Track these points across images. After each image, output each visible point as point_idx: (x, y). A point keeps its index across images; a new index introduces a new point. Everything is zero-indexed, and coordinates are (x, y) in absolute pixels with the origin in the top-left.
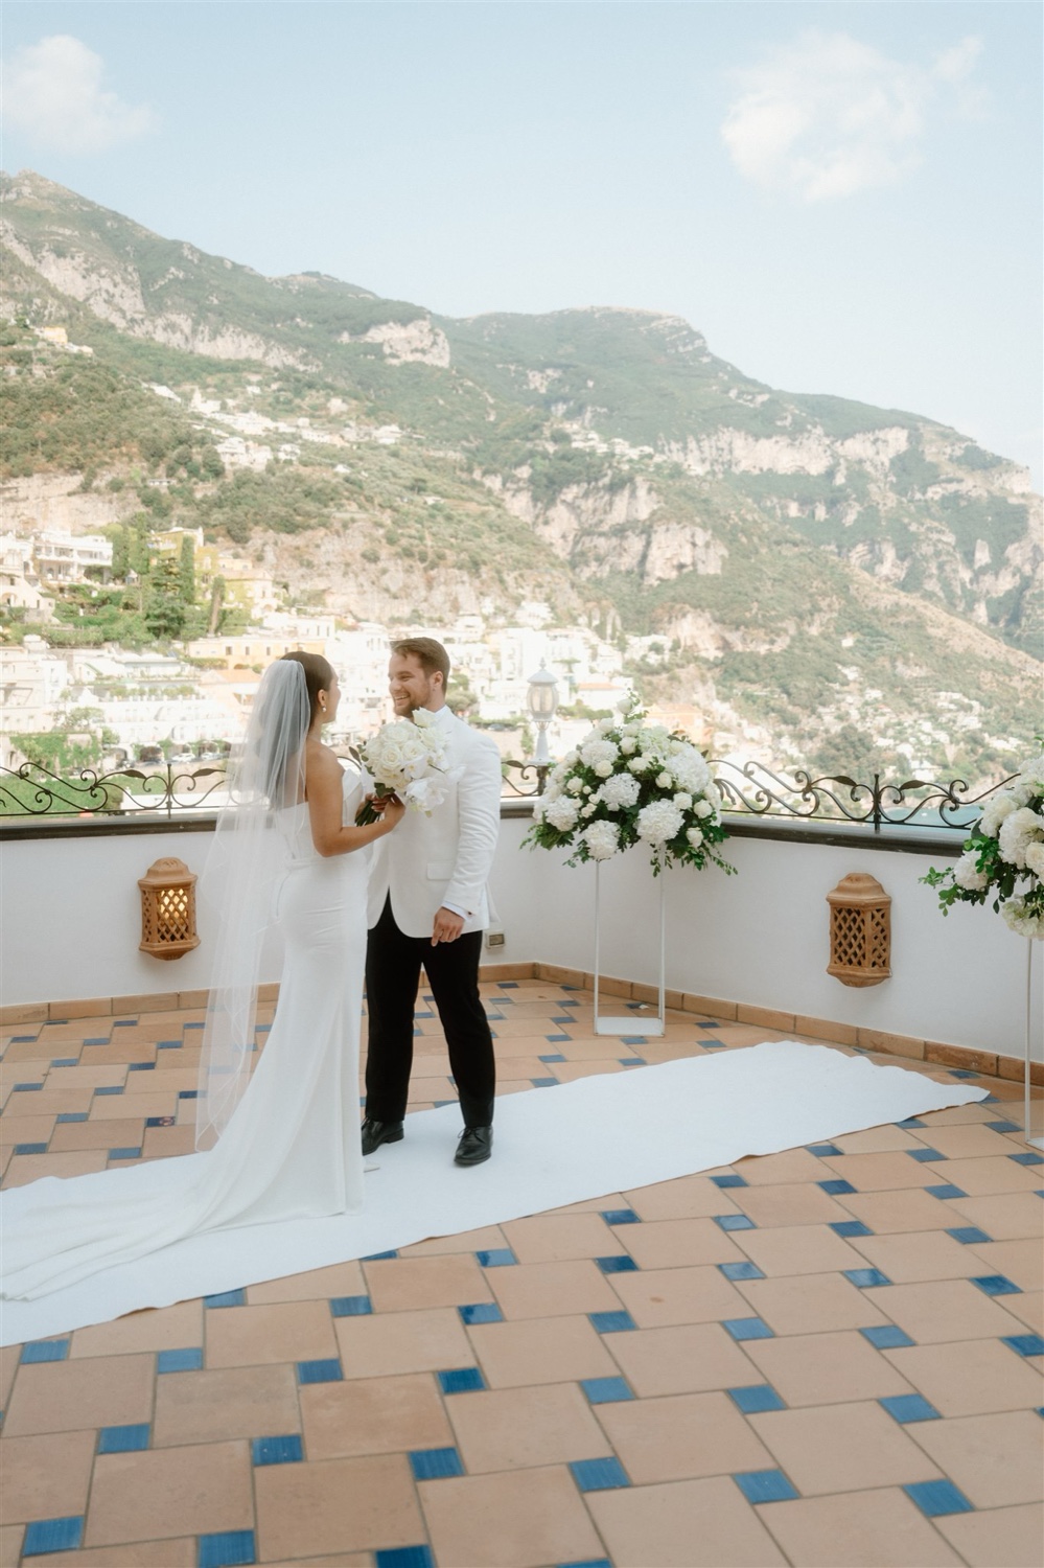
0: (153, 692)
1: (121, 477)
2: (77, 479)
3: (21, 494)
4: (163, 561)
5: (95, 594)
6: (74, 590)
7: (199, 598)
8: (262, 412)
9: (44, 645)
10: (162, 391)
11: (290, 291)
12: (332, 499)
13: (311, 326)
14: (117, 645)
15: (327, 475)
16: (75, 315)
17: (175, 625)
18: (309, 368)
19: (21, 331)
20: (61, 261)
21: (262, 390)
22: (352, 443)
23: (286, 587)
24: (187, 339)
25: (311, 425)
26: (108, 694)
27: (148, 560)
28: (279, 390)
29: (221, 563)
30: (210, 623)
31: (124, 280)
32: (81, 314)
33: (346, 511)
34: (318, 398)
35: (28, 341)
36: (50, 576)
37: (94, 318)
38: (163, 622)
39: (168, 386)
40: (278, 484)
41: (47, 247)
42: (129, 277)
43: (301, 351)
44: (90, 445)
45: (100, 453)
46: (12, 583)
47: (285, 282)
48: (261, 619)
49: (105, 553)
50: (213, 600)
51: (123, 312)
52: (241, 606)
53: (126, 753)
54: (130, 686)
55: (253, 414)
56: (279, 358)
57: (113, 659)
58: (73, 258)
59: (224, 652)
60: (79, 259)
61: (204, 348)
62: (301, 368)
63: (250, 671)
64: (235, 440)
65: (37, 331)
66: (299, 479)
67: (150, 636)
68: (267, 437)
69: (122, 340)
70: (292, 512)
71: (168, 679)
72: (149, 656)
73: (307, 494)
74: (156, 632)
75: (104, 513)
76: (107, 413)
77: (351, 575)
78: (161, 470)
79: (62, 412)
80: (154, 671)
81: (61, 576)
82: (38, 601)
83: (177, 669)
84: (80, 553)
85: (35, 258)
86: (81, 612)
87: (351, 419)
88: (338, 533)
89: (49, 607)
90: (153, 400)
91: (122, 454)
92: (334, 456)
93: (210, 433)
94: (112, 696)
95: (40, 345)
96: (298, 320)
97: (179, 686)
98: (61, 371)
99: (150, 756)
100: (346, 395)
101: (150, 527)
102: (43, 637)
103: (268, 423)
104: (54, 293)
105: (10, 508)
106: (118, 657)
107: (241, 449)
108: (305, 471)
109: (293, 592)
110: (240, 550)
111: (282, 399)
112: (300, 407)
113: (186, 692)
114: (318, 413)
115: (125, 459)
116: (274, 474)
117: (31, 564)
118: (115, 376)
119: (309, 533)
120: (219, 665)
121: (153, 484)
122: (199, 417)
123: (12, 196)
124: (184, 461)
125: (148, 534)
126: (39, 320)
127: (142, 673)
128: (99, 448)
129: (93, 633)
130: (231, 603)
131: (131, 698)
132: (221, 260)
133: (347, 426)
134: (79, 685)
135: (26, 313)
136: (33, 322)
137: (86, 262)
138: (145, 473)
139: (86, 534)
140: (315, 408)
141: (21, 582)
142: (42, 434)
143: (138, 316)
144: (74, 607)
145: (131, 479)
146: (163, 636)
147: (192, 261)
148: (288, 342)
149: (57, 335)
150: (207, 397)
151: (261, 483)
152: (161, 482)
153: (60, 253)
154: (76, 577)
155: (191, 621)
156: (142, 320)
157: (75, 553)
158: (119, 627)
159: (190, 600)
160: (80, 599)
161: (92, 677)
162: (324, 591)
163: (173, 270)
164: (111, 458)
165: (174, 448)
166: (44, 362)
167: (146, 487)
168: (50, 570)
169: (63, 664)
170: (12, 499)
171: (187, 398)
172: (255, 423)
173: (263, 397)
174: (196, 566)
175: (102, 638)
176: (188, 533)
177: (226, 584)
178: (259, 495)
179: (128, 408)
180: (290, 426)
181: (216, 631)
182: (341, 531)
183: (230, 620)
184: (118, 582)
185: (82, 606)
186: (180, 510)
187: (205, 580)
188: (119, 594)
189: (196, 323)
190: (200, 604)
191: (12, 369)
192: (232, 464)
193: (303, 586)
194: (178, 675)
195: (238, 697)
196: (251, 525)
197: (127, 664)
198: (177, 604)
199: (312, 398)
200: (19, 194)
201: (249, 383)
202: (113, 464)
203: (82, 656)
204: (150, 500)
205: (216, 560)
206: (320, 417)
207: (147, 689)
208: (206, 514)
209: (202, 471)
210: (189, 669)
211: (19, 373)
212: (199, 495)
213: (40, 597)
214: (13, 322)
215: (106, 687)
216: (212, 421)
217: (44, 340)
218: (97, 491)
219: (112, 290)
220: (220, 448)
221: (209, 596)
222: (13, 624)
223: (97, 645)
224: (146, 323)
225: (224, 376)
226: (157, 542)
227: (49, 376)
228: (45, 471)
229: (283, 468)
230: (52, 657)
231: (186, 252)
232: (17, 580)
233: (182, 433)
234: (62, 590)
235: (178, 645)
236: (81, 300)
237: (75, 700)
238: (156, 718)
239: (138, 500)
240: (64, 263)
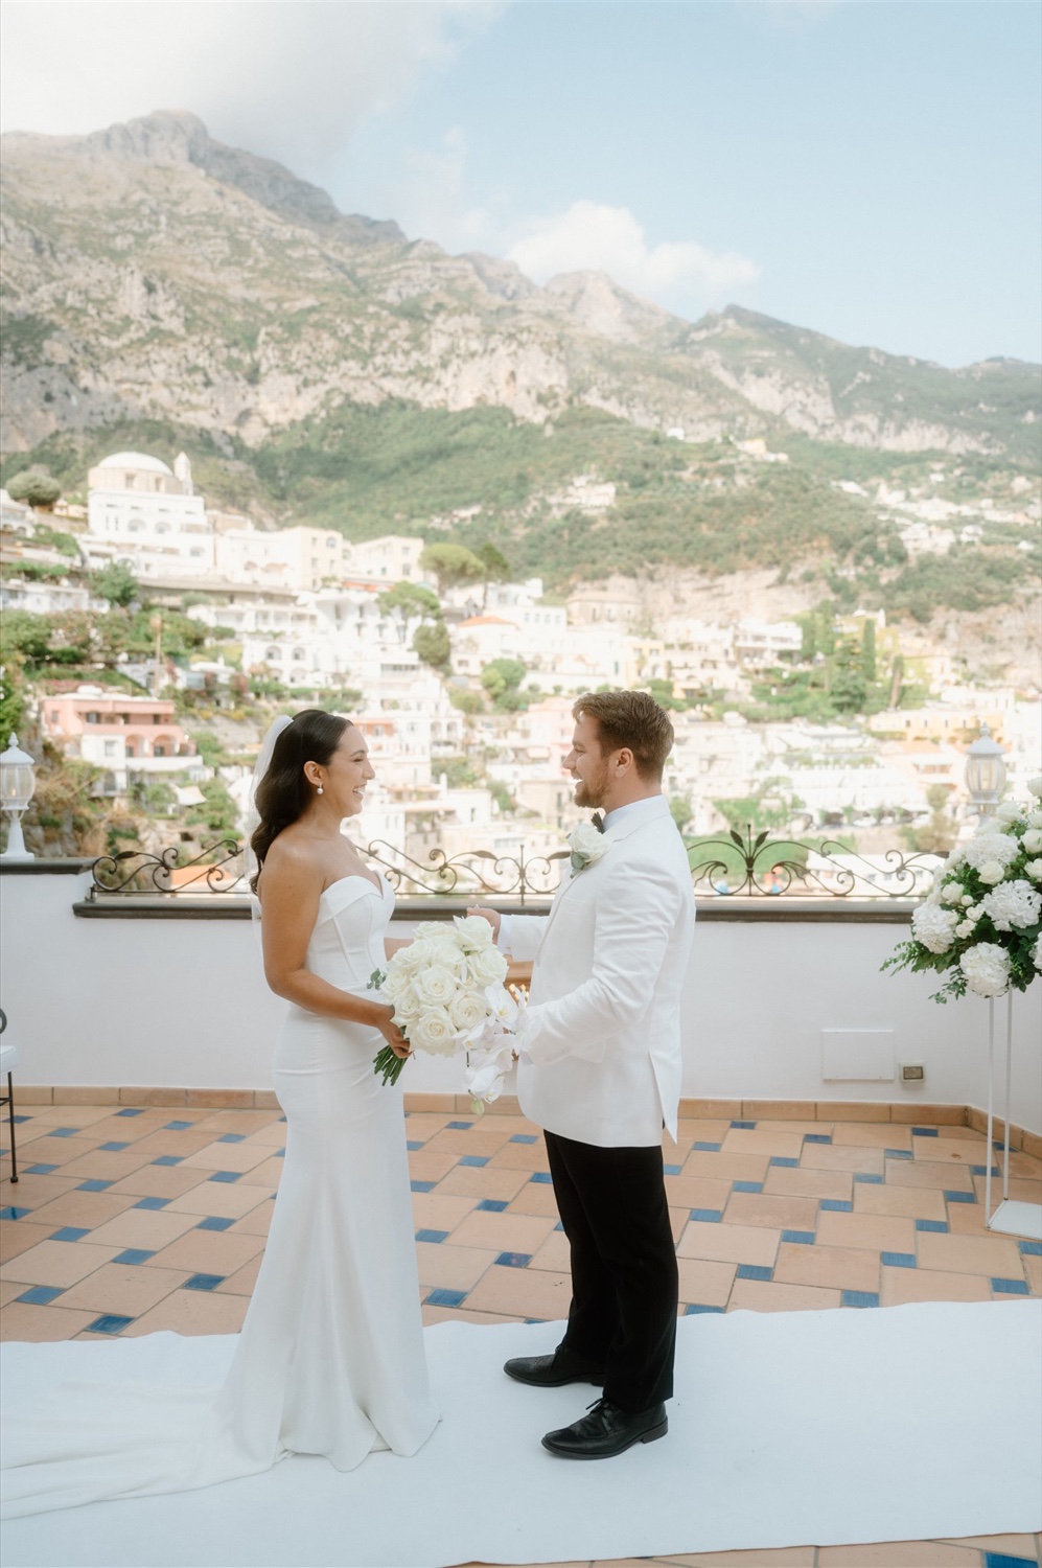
0: (837, 762)
1: (813, 568)
2: (775, 574)
3: (727, 590)
4: (848, 642)
5: (785, 675)
6: (768, 671)
7: (880, 675)
8: (946, 498)
9: (742, 721)
10: (850, 487)
11: (973, 379)
12: (1015, 576)
13: (994, 410)
14: (805, 720)
15: (1009, 553)
16: (773, 428)
17: (858, 701)
18: (992, 451)
19: (724, 447)
20: (761, 381)
21: (946, 477)
22: (1036, 520)
23: (965, 662)
24: (873, 438)
25: (994, 505)
26: (796, 764)
27: (833, 643)
28: (963, 475)
29: (901, 642)
30: (890, 698)
31: (817, 391)
32: (778, 426)
33: (1029, 586)
34: (1001, 478)
35: (732, 456)
36: (746, 660)
37: (789, 427)
38: (845, 699)
39: (855, 481)
40: (961, 565)
41: (748, 369)
42: (820, 387)
43: (984, 435)
44: (786, 542)
45: (794, 548)
46: (715, 667)
47: (969, 371)
48: (940, 694)
49: (795, 639)
50: (893, 678)
51: (815, 420)
52: (920, 682)
53: (811, 817)
54: (816, 757)
55: (936, 500)
56: (962, 444)
57: (801, 733)
58: (770, 376)
59: (904, 724)
60: (776, 377)
61: (890, 443)
62: (985, 451)
63: (928, 743)
64: (919, 526)
65: (740, 446)
66: (980, 558)
67: (833, 711)
68: (950, 521)
69: (814, 445)
70: (973, 590)
71: (850, 750)
72: (834, 729)
73: (990, 572)
74: (841, 707)
75: (799, 602)
76: (799, 512)
77: (1034, 649)
78: (849, 559)
79: (761, 515)
80: (838, 744)
81: (756, 660)
82: (737, 684)
83: (859, 741)
84: (774, 639)
85: (738, 380)
86: (774, 692)
87: (1035, 496)
88: (1021, 609)
89: (745, 687)
90: (842, 496)
91: (813, 548)
92: (1017, 533)
93: (893, 522)
94: (800, 765)
95: (742, 458)
96: (982, 406)
97: (860, 757)
98: (759, 478)
99: (834, 820)
100: (1029, 473)
101: (836, 611)
102: (742, 714)
103: (952, 508)
104: (754, 410)
105: (717, 603)
106: (805, 730)
107: (924, 534)
108: (987, 551)
109: (973, 666)
110: (924, 630)
111: (964, 483)
112: (983, 490)
113: (867, 761)
114: (1000, 494)
115: (816, 552)
116: (956, 556)
117: (731, 651)
118: (807, 477)
119: (991, 610)
120: (898, 737)
121: (841, 573)
122: (883, 509)
123: (718, 330)
124: (871, 549)
125: (832, 619)
126: (741, 437)
127: (828, 747)
128: (793, 544)
129: (784, 710)
130: (910, 679)
131: (816, 767)
132: (905, 359)
133: (1031, 503)
134: (771, 756)
135: (731, 431)
136: (739, 438)
137: (782, 378)
138: (834, 564)
139: (779, 621)
140: (998, 489)
141: (722, 666)
142: (744, 536)
143: (828, 422)
144: (767, 687)
145: (822, 570)
146: (846, 711)
147: (878, 364)
148: (971, 428)
149: (756, 448)
150: (892, 488)
151: (943, 565)
152: (849, 571)
153: (760, 373)
154: (770, 660)
155: (872, 697)
156: (832, 425)
157: (768, 640)
158: (807, 703)
159: (871, 677)
160: (773, 680)
161: (782, 749)
162: (1005, 666)
163: (860, 374)
164: (805, 551)
165: (861, 538)
166: (745, 472)
167: (835, 576)
168: (747, 655)
169: (758, 737)
170: (719, 595)
171: (873, 491)
172: (939, 509)
173: (946, 483)
174: (877, 646)
175: (790, 712)
176: (870, 615)
177: (906, 662)
178: (941, 577)
179: (819, 505)
180: (973, 508)
181: (897, 705)
182: (1024, 606)
183: (909, 694)
184: (807, 662)
185: (774, 685)
186: (866, 596)
187: (886, 658)
188: (807, 674)
189: (882, 421)
190: (881, 681)
191: (718, 481)
192: (916, 549)
193: (985, 661)
194: (861, 747)
195: (917, 767)
196: (933, 605)
197: (815, 737)
198: (861, 680)
199: (995, 479)
200: (725, 327)
201: (933, 471)
202: (805, 558)
203: (775, 730)
204: (839, 587)
205: (899, 640)
206: (1003, 497)
207: (831, 759)
208: (890, 597)
209: (887, 558)
210: (870, 741)
211: (724, 484)
212: (884, 581)
213: (738, 679)
214: (719, 440)
215: (795, 758)
216: (897, 512)
217: (745, 453)
218: (792, 582)
219: (805, 400)
220: (903, 536)
221: (889, 673)
222: (715, 703)
223: (788, 720)
224: (837, 427)
225: (907, 467)
226: (841, 626)
227: (750, 484)
228: (746, 569)
229: (964, 550)
230: (749, 731)
231: (873, 356)
232: (719, 665)
233: (867, 525)
234: (757, 672)
235: (860, 719)
236: (777, 412)
237: (768, 769)
238: (840, 786)
239: (828, 589)
240: (764, 382)
